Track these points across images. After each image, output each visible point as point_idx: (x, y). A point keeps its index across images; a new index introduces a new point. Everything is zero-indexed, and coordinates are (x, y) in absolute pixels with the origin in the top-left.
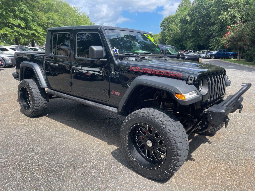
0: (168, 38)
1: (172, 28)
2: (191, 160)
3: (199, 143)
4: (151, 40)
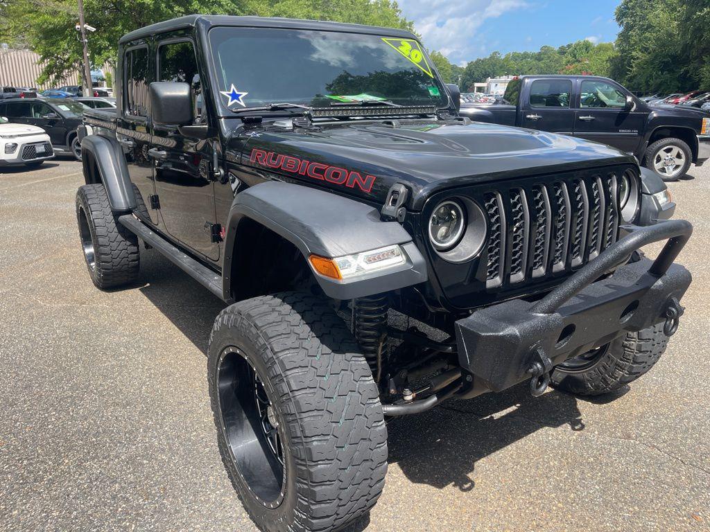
0: (639, 54)
1: (654, 22)
2: (459, 485)
3: (533, 424)
4: (409, 57)
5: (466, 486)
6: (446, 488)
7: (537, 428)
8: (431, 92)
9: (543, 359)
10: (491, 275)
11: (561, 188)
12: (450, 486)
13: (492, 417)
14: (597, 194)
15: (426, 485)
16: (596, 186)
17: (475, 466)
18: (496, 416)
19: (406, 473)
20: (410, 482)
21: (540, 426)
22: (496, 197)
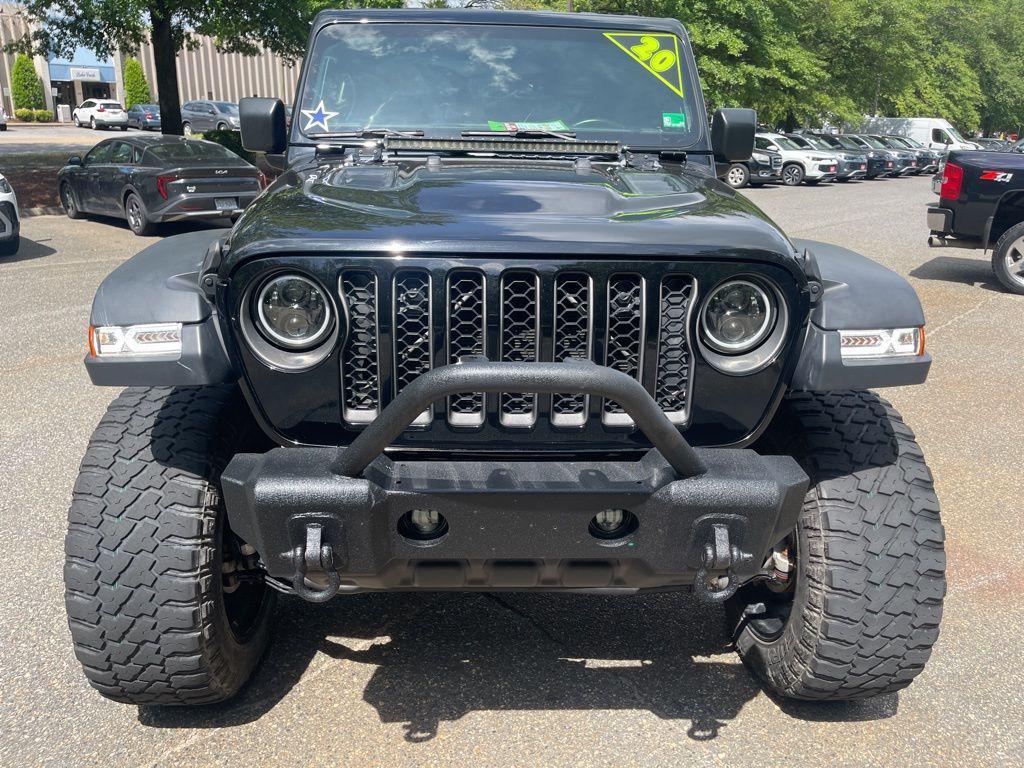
2: (412, 729)
3: (634, 698)
4: (647, 62)
5: (419, 735)
6: (390, 725)
7: (630, 706)
8: (667, 121)
9: (309, 544)
10: (360, 402)
11: (533, 284)
12: (399, 725)
13: (584, 663)
14: (637, 307)
15: (373, 709)
16: (637, 293)
17: (466, 716)
18: (593, 663)
19: (371, 684)
20: (361, 696)
21: (640, 706)
22: (374, 280)
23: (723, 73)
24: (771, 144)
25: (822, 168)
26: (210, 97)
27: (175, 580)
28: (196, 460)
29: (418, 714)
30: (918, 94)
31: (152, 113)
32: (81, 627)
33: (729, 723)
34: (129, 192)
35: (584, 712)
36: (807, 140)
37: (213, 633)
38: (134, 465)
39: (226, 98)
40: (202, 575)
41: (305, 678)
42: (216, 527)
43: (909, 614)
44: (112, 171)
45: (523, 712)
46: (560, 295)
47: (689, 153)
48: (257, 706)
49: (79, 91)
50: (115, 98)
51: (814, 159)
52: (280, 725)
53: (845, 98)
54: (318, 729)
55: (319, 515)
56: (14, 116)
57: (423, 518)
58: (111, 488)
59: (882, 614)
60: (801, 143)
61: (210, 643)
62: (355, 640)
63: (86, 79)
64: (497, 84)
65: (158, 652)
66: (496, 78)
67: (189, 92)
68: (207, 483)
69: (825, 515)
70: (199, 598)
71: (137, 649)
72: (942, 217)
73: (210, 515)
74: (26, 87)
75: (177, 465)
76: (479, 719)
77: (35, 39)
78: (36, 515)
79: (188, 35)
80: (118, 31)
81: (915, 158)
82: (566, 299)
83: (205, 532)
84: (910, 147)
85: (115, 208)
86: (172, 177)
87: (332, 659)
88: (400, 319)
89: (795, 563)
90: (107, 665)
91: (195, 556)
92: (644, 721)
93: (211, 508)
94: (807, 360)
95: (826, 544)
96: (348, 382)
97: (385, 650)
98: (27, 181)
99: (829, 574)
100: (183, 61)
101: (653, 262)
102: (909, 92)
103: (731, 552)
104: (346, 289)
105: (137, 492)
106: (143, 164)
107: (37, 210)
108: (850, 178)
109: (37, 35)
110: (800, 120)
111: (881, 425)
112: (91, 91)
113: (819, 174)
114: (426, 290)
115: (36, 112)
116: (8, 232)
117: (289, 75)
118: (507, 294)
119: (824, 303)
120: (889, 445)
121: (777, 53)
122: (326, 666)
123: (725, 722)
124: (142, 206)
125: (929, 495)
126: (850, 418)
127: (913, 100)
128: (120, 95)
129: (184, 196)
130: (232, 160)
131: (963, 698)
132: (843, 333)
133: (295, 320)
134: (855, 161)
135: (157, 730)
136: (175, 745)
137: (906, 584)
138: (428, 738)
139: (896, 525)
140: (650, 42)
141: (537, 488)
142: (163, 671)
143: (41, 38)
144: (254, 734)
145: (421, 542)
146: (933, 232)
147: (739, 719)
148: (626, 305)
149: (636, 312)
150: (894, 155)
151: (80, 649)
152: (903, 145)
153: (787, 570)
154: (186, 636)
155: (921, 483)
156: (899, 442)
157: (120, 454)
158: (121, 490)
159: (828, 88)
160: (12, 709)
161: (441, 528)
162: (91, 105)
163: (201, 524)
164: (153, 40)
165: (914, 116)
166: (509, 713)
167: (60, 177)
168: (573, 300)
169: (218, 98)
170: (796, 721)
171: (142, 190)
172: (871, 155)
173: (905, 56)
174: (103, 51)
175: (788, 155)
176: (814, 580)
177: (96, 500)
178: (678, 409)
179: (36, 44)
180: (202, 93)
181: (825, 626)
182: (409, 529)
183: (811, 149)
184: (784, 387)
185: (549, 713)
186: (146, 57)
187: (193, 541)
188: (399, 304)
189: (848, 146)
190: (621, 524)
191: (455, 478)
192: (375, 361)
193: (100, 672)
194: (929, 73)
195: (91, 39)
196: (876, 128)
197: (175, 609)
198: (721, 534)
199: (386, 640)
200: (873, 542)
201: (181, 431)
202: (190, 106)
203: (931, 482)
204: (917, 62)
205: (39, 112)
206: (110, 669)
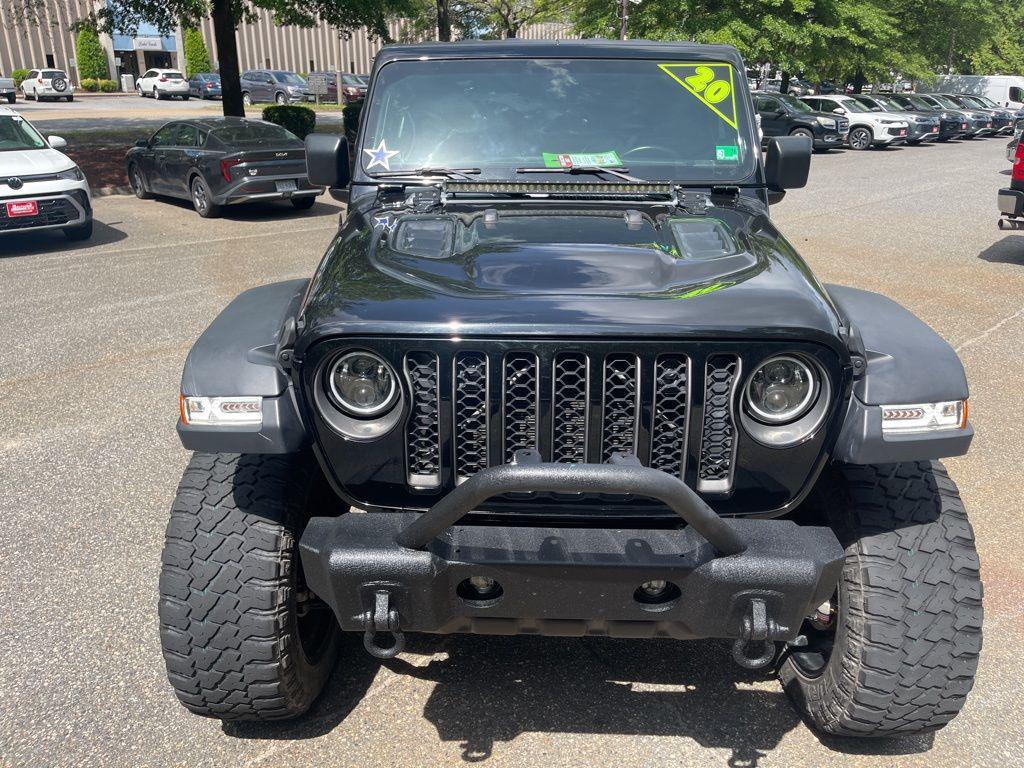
2: (469, 748)
3: (677, 725)
4: (702, 93)
5: (475, 754)
6: (449, 743)
7: (674, 733)
8: (721, 154)
9: (378, 609)
10: (422, 467)
11: (584, 363)
12: (457, 744)
13: (630, 686)
14: (683, 384)
15: (433, 726)
16: (683, 370)
17: (518, 737)
18: (639, 687)
19: (430, 701)
20: (421, 713)
21: (683, 733)
22: (436, 359)
23: (787, 32)
24: (838, 106)
25: (892, 131)
26: (268, 66)
27: (256, 618)
28: (273, 506)
29: (474, 733)
30: (995, 50)
31: (213, 82)
32: (174, 657)
33: (769, 753)
34: (194, 175)
35: (629, 737)
36: (876, 101)
37: (290, 662)
38: (218, 511)
39: (283, 67)
40: (280, 612)
41: (371, 692)
42: (291, 569)
43: (944, 667)
44: (177, 154)
45: (572, 735)
46: (609, 373)
47: (742, 186)
48: (328, 719)
49: (141, 60)
50: (176, 68)
51: (883, 122)
52: (349, 739)
53: (917, 55)
54: (383, 744)
55: (387, 583)
56: (80, 87)
57: (481, 583)
58: (200, 533)
59: (919, 666)
60: (870, 104)
61: (287, 671)
62: (416, 656)
63: (149, 48)
64: (554, 89)
65: (242, 680)
66: (554, 82)
67: (249, 62)
68: (283, 528)
69: (866, 571)
70: (278, 633)
71: (223, 678)
72: (1013, 199)
73: (286, 558)
74: (91, 58)
75: (256, 513)
76: (531, 740)
77: (101, 17)
78: (123, 520)
79: (247, 9)
80: (179, 7)
81: (990, 120)
82: (616, 377)
83: (281, 574)
84: (986, 107)
85: (182, 190)
86: (235, 161)
87: (394, 675)
88: (459, 395)
89: (836, 609)
90: (197, 689)
91: (273, 596)
92: (687, 748)
93: (287, 551)
94: (848, 433)
95: (866, 600)
96: (412, 450)
97: (444, 667)
98: (95, 160)
99: (868, 628)
100: (243, 34)
101: (699, 343)
102: (986, 47)
103: (768, 625)
104: (411, 366)
105: (222, 537)
106: (208, 147)
107: (107, 189)
108: (921, 141)
109: (102, 13)
110: (869, 78)
111: (926, 480)
112: (153, 60)
113: (889, 138)
114: (484, 367)
115: (101, 82)
116: (82, 219)
117: (345, 46)
118: (559, 372)
119: (867, 377)
120: (932, 502)
121: (845, 10)
122: (389, 680)
123: (765, 752)
124: (208, 189)
125: (970, 553)
126: (894, 472)
127: (990, 56)
128: (181, 65)
129: (246, 179)
130: (292, 142)
131: (1000, 735)
132: (884, 408)
133: (363, 391)
134: (926, 123)
135: (239, 740)
136: (255, 756)
137: (943, 639)
138: (484, 758)
139: (935, 583)
140: (705, 72)
141: (585, 561)
142: (246, 696)
143: (106, 16)
144: (326, 747)
145: (478, 602)
146: (1003, 214)
147: (778, 750)
148: (672, 381)
149: (682, 388)
150: (969, 115)
151: (173, 676)
152: (978, 105)
153: (828, 613)
154: (266, 666)
155: (961, 541)
156: (943, 498)
157: (207, 500)
158: (208, 535)
159: (900, 44)
160: (109, 716)
161: (495, 592)
162: (154, 74)
163: (278, 566)
164: (213, 15)
165: (991, 73)
166: (559, 735)
167: (128, 157)
168: (622, 377)
169: (276, 67)
170: (834, 753)
171: (206, 171)
172: (944, 116)
173: (982, 11)
174: (165, 27)
175: (854, 118)
176: (853, 631)
177: (186, 544)
178: (722, 477)
179: (102, 22)
180: (260, 61)
181: (863, 677)
182: (467, 591)
183: (881, 110)
184: (826, 457)
185: (596, 737)
186: (207, 29)
187: (272, 583)
188: (459, 381)
189: (920, 107)
190: (664, 590)
191: (509, 547)
192: (436, 431)
193: (191, 696)
194: (1008, 27)
195: (154, 15)
196: (950, 85)
197: (256, 644)
198: (759, 608)
199: (443, 656)
200: (912, 598)
201: (259, 478)
202: (251, 76)
203: (973, 540)
204: (995, 16)
205: (104, 81)
206: (199, 693)
